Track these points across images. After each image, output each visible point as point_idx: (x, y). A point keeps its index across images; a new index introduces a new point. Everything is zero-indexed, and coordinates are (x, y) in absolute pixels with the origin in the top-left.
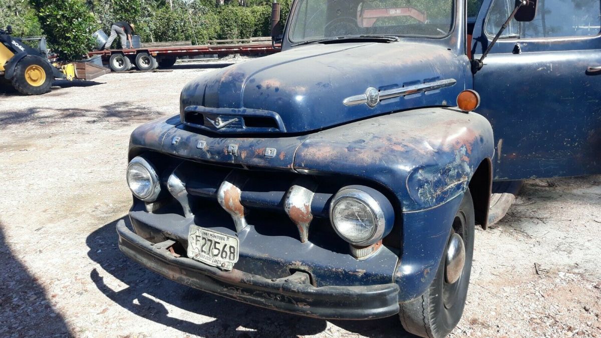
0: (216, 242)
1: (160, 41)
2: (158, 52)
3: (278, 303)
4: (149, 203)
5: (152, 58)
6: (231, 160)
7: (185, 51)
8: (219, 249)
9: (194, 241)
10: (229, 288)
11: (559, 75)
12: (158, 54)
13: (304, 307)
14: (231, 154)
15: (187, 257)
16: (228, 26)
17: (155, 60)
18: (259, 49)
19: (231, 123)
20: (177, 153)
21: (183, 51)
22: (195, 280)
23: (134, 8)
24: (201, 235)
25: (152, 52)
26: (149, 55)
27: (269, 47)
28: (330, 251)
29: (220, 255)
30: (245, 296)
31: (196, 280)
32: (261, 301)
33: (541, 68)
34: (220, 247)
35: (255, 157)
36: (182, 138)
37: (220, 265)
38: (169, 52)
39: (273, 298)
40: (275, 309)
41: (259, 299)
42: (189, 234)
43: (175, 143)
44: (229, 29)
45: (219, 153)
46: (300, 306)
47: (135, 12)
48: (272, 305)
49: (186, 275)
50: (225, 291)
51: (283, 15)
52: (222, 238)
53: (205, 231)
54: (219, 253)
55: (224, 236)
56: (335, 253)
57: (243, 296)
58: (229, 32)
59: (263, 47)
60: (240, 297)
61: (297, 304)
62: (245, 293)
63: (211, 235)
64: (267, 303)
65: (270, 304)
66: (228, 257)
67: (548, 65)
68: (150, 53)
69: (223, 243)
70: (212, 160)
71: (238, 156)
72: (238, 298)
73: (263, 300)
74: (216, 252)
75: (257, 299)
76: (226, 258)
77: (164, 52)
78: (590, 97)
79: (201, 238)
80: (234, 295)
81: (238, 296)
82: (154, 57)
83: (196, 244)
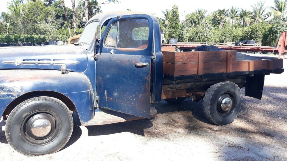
1: (192, 42)
2: (180, 46)
5: (178, 49)
7: (191, 47)
12: (180, 47)
16: (225, 37)
17: (179, 49)
18: (225, 48)
21: (190, 47)
23: (176, 27)
25: (178, 46)
26: (177, 47)
27: (230, 47)
38: (185, 46)
44: (225, 38)
47: (177, 29)
51: (253, 32)
58: (225, 39)
59: (227, 47)
68: (177, 46)
77: (183, 46)
82: (179, 48)
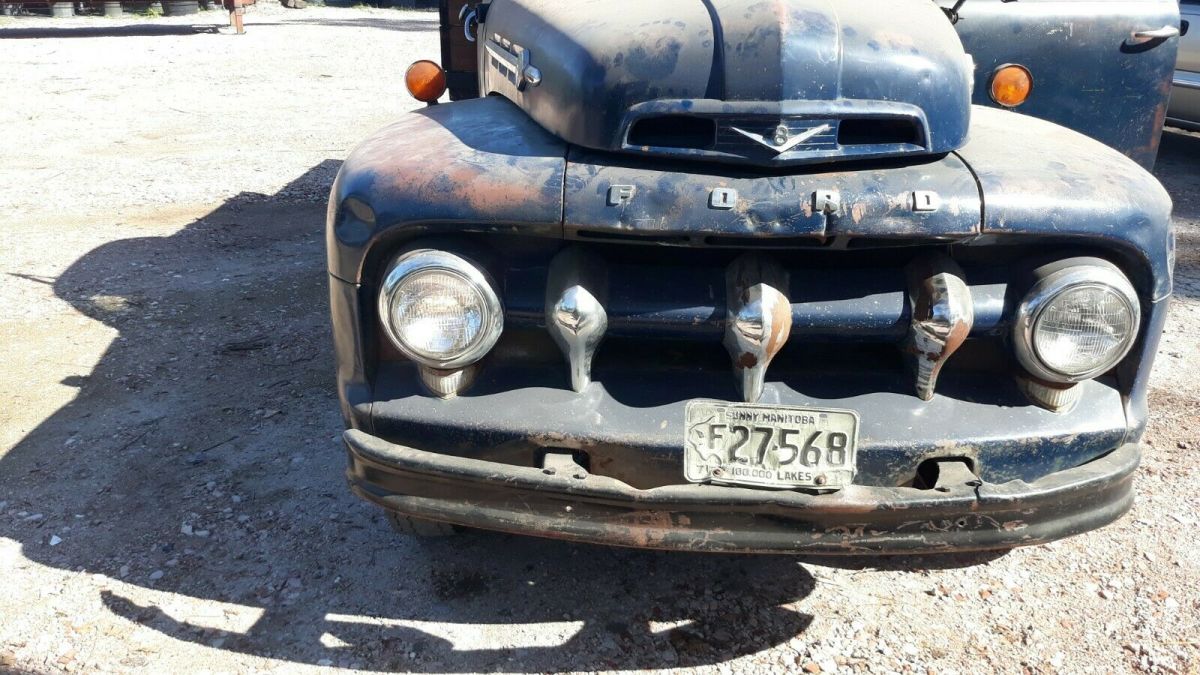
0: (784, 433)
3: (958, 536)
4: (448, 372)
6: (820, 229)
8: (794, 447)
9: (705, 441)
10: (827, 531)
11: (1083, 44)
13: (1016, 529)
14: (821, 213)
15: (687, 482)
19: (813, 139)
20: (629, 228)
22: (720, 532)
24: (728, 422)
28: (996, 406)
29: (798, 459)
30: (875, 540)
31: (723, 532)
32: (917, 542)
33: (1053, 31)
34: (798, 441)
35: (888, 216)
36: (639, 187)
37: (811, 483)
39: (945, 529)
40: (954, 550)
41: (912, 537)
42: (688, 424)
43: (620, 201)
45: (784, 214)
46: (1008, 530)
48: (944, 543)
49: (690, 527)
50: (818, 540)
52: (803, 420)
53: (743, 411)
54: (795, 456)
55: (812, 414)
56: (1005, 408)
57: (869, 540)
60: (860, 544)
61: (1002, 528)
62: (874, 533)
63: (765, 416)
64: (932, 543)
65: (938, 543)
66: (822, 459)
67: (1066, 24)
69: (806, 431)
70: (760, 234)
71: (843, 217)
72: (853, 548)
73: (922, 538)
74: (785, 454)
75: (905, 539)
76: (817, 463)
78: (1129, 89)
79: (727, 429)
80: (844, 544)
81: (852, 544)
83: (711, 446)
